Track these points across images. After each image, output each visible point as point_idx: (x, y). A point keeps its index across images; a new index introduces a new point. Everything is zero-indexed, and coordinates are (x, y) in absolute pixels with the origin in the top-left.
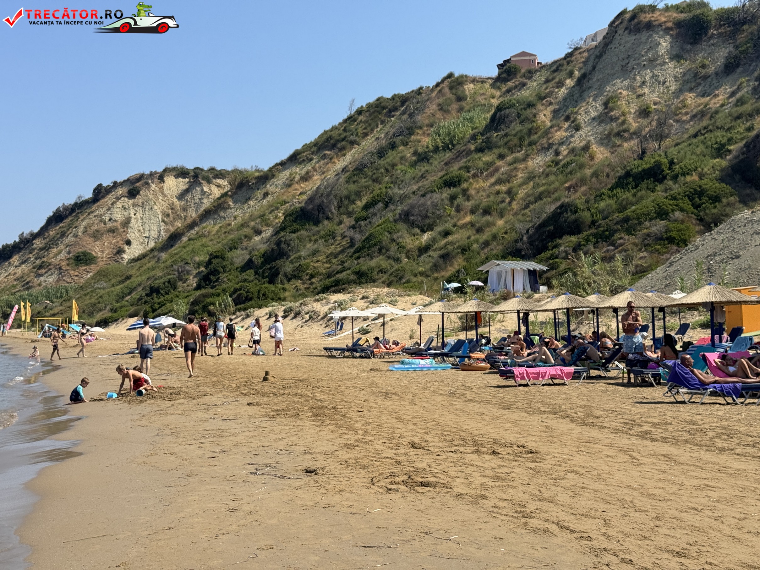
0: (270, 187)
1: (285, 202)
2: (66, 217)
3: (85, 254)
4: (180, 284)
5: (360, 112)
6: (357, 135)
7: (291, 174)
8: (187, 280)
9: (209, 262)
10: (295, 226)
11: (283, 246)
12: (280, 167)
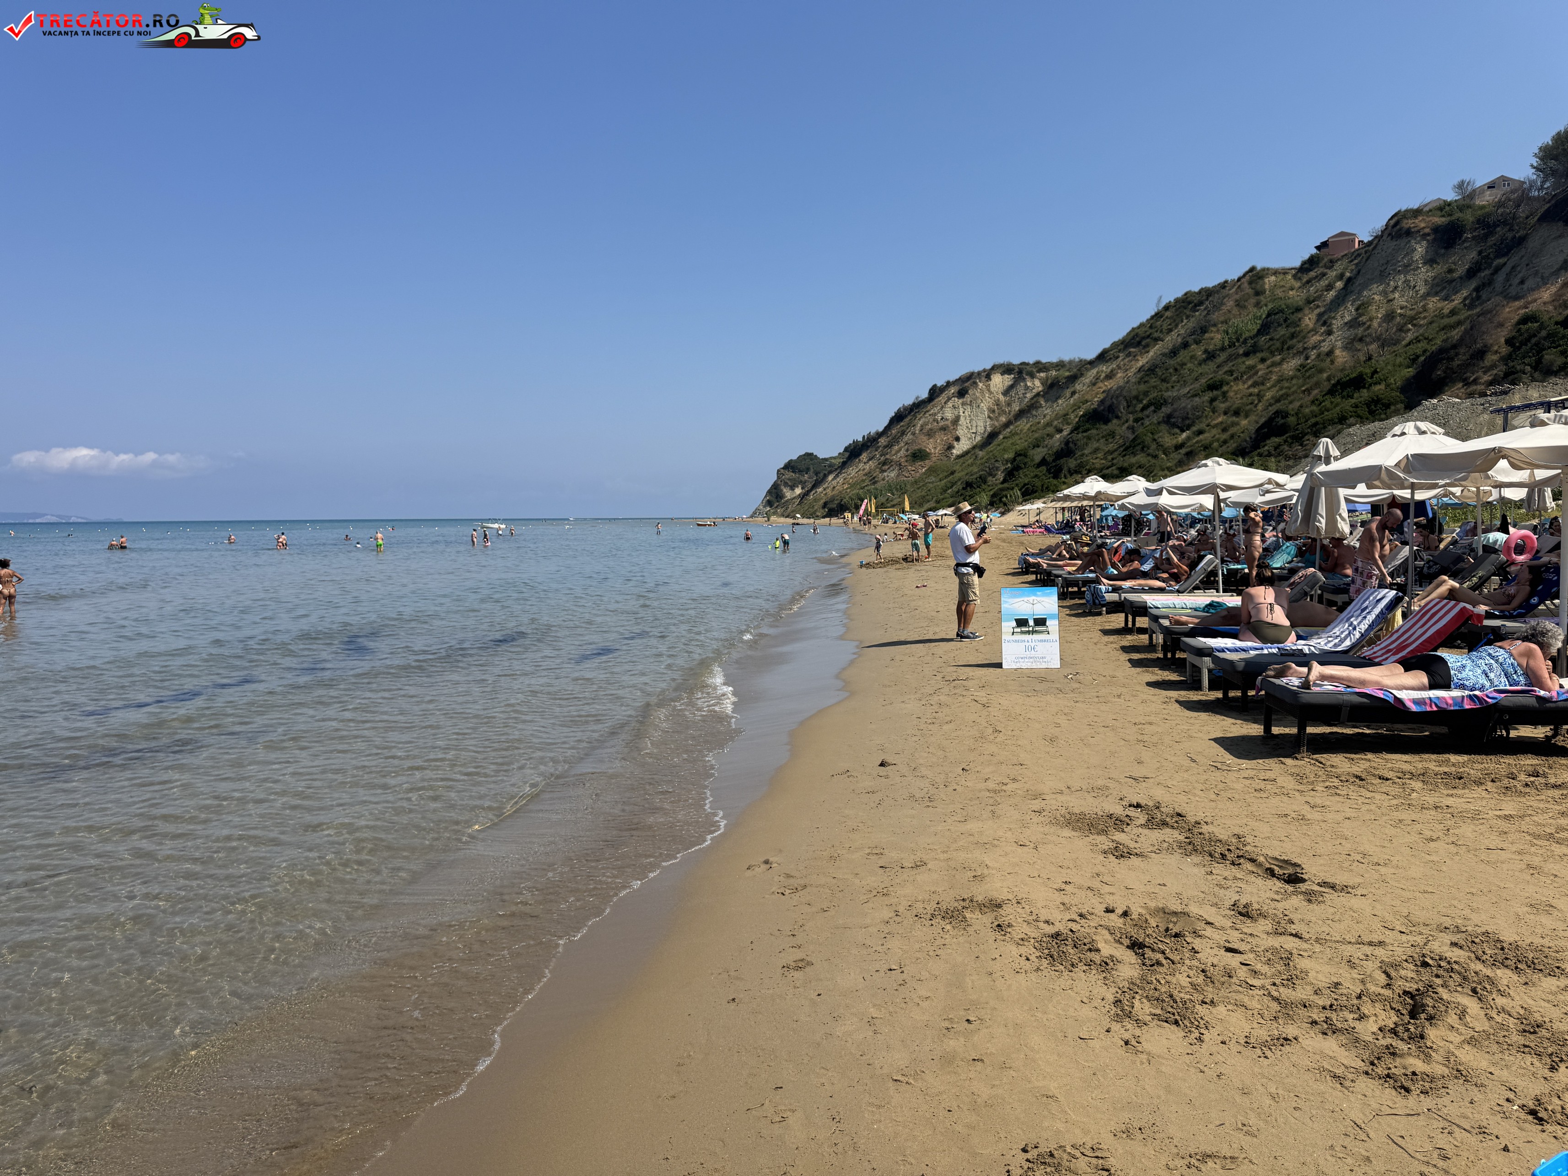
0: (1078, 387)
1: (1087, 401)
2: (906, 416)
3: (920, 451)
4: (990, 478)
5: (1167, 308)
7: (1098, 373)
8: (996, 475)
9: (1014, 459)
10: (1088, 426)
12: (1089, 366)
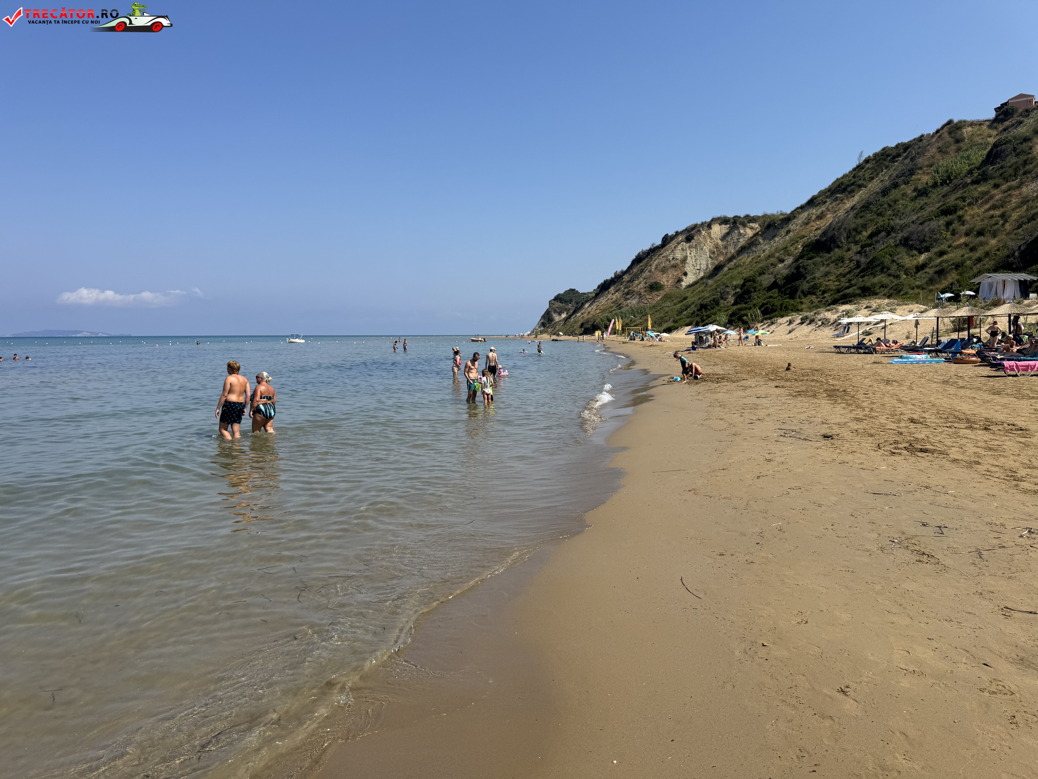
0: (791, 226)
1: (804, 237)
2: (644, 259)
3: (656, 283)
4: (722, 301)
5: (867, 161)
6: (864, 180)
7: (808, 215)
8: (727, 298)
9: (744, 285)
10: (811, 254)
11: (801, 270)
12: (800, 210)
